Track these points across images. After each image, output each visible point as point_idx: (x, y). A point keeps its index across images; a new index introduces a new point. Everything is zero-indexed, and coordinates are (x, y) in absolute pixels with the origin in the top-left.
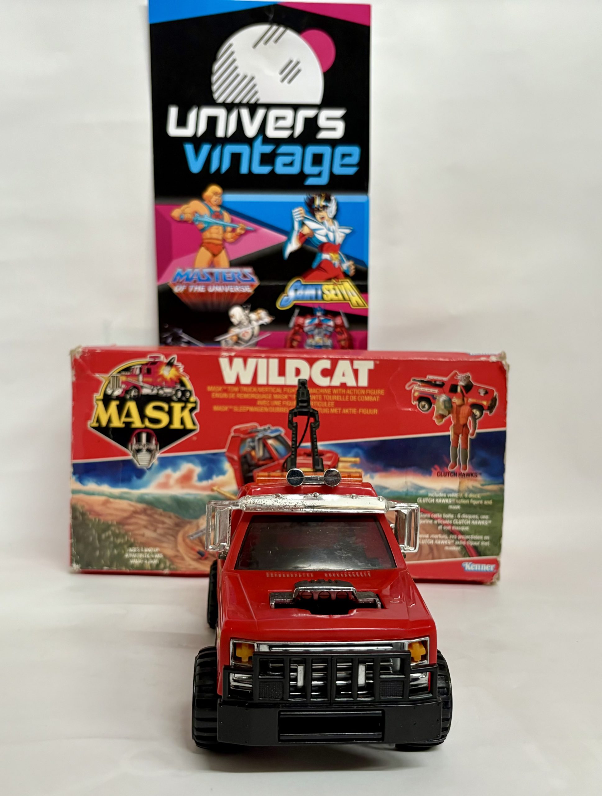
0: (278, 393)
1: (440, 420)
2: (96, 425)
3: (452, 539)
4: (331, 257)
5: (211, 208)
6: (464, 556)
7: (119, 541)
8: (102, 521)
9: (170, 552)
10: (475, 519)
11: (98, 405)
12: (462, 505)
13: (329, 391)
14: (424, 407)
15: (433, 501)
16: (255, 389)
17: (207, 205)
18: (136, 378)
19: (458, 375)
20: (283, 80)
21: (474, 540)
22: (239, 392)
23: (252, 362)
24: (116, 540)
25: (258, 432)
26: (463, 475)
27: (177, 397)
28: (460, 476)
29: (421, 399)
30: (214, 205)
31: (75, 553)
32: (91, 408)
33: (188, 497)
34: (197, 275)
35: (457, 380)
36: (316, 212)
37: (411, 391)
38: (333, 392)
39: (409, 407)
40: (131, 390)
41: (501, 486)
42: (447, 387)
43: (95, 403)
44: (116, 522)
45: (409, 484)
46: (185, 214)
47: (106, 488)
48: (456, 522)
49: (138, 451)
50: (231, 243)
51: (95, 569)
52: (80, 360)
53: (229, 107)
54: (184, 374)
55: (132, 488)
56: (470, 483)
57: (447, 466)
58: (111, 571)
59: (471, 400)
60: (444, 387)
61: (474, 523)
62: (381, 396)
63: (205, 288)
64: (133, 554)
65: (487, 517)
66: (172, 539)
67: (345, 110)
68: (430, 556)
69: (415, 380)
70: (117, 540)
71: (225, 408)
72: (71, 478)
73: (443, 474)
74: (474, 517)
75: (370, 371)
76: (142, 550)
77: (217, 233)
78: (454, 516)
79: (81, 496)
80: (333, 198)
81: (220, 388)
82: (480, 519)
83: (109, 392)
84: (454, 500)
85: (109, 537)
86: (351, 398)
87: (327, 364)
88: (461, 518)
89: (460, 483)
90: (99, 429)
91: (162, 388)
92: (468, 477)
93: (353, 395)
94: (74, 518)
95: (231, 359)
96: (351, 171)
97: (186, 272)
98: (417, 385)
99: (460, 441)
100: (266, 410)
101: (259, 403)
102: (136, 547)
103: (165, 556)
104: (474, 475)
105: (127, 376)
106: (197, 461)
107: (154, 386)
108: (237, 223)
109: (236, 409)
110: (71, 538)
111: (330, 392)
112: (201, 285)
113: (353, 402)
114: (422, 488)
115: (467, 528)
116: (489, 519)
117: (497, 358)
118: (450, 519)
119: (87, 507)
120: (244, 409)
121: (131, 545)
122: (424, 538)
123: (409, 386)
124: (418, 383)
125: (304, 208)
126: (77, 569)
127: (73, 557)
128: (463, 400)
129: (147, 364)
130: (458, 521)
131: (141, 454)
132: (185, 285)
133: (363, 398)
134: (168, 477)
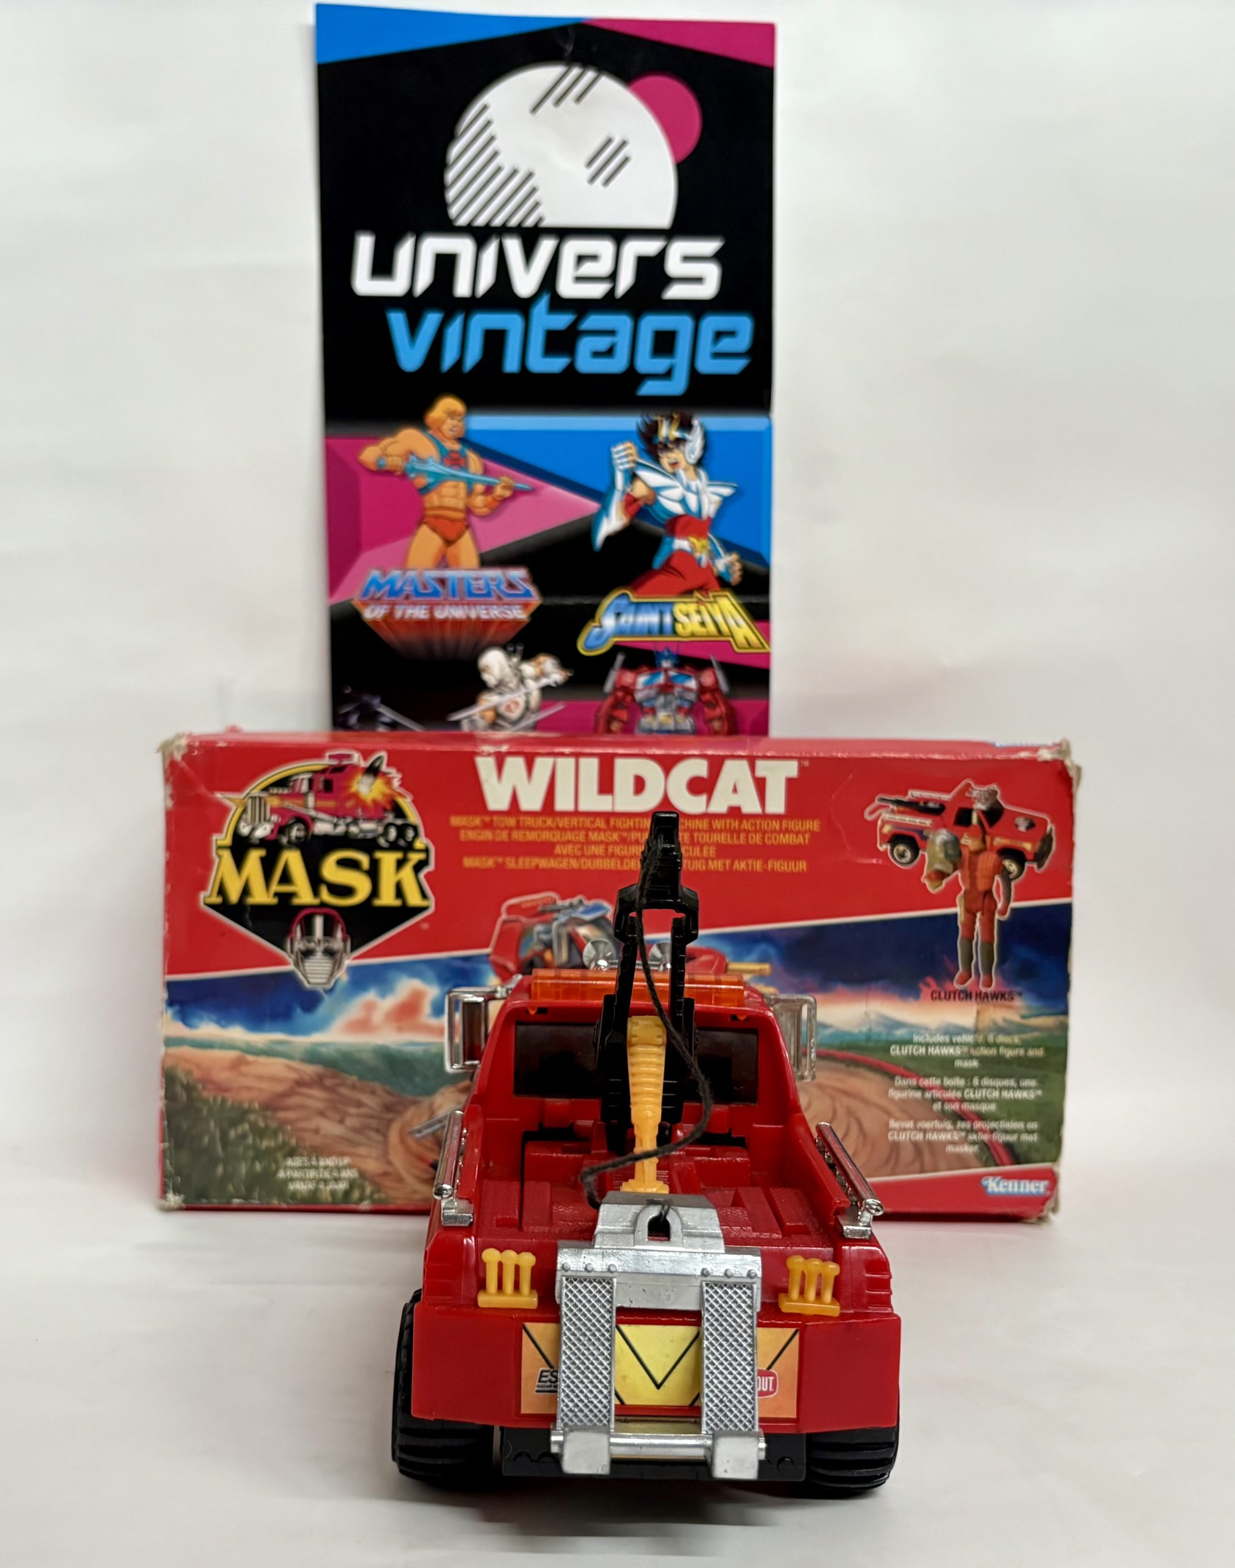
0: (599, 829)
1: (937, 883)
2: (217, 900)
3: (961, 1130)
4: (693, 546)
5: (444, 444)
6: (986, 1165)
7: (265, 1144)
8: (229, 1103)
9: (372, 1166)
10: (1009, 1088)
11: (220, 857)
12: (982, 1060)
13: (703, 824)
14: (902, 855)
15: (922, 1050)
16: (549, 822)
17: (433, 439)
18: (300, 802)
19: (972, 788)
20: (593, 179)
21: (1006, 1132)
22: (518, 827)
23: (543, 765)
24: (258, 1141)
25: (558, 911)
26: (984, 998)
27: (387, 841)
28: (978, 999)
29: (896, 839)
30: (448, 439)
31: (173, 1170)
32: (206, 864)
33: (411, 1049)
34: (412, 582)
35: (969, 798)
36: (662, 452)
37: (875, 822)
38: (714, 827)
39: (873, 857)
40: (290, 826)
41: (1061, 1018)
42: (950, 815)
43: (214, 855)
44: (260, 1105)
45: (873, 1017)
46: (387, 456)
47: (237, 1033)
48: (970, 1094)
49: (308, 953)
50: (483, 517)
51: (215, 1202)
52: (183, 764)
53: (481, 235)
54: (401, 790)
55: (293, 1031)
56: (999, 1014)
57: (952, 978)
58: (249, 1206)
59: (999, 841)
60: (944, 814)
61: (1006, 1095)
62: (813, 834)
63: (427, 612)
64: (296, 1171)
65: (1033, 1083)
66: (379, 1138)
67: (721, 241)
68: (917, 1166)
69: (882, 800)
70: (261, 1142)
71: (490, 863)
72: (162, 1014)
73: (943, 995)
74: (1006, 1083)
75: (790, 782)
76: (314, 1163)
77: (455, 496)
78: (966, 1082)
79: (185, 1050)
80: (696, 422)
81: (477, 821)
82: (1019, 1088)
83: (245, 830)
84: (965, 1049)
85: (244, 1136)
86: (752, 838)
87: (699, 768)
88: (980, 1087)
89: (978, 1013)
90: (224, 907)
91: (355, 821)
92: (994, 1000)
93: (756, 831)
94: (170, 1096)
95: (500, 760)
96: (735, 366)
97: (387, 578)
98: (889, 810)
99: (978, 925)
100: (574, 864)
101: (558, 850)
102: (302, 1155)
103: (362, 1174)
104: (1007, 996)
105: (282, 797)
106: (430, 974)
107: (338, 817)
108: (497, 475)
109: (511, 863)
110: (163, 1141)
111: (708, 825)
112: (422, 604)
113: (756, 846)
114: (899, 1025)
115: (993, 1107)
116: (1036, 1088)
117: (1052, 754)
118: (957, 1088)
119: (197, 1074)
120: (527, 863)
121: (292, 1153)
122: (905, 1130)
123: (872, 813)
124: (891, 806)
125: (635, 444)
126: (176, 1203)
127: (167, 1180)
128: (984, 841)
129: (323, 771)
130: (974, 1093)
131: (311, 961)
132: (388, 604)
133: (775, 838)
134: (370, 1007)
